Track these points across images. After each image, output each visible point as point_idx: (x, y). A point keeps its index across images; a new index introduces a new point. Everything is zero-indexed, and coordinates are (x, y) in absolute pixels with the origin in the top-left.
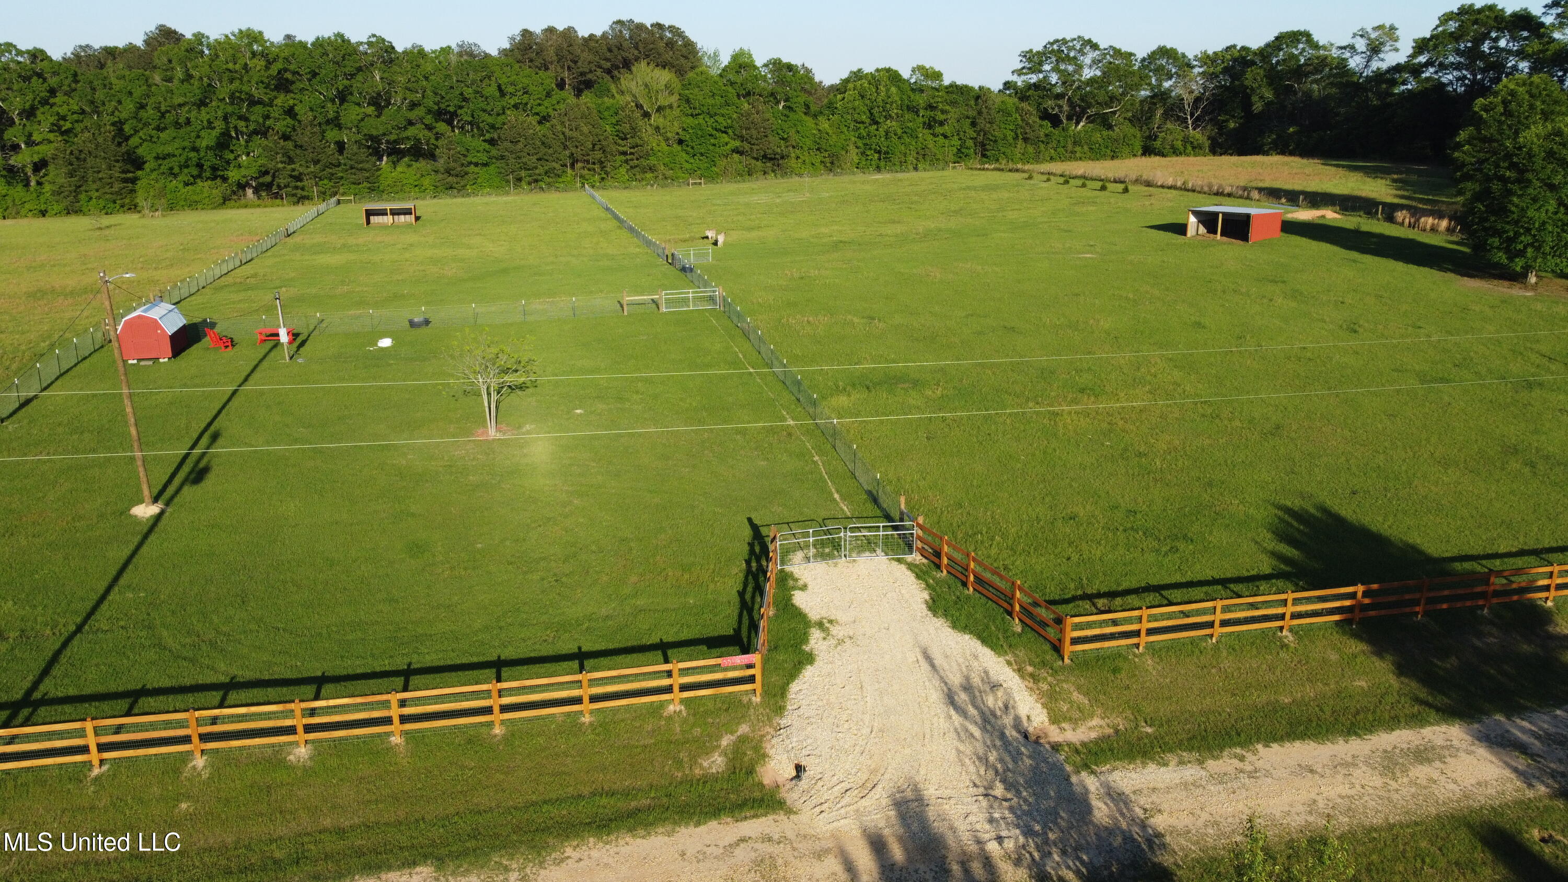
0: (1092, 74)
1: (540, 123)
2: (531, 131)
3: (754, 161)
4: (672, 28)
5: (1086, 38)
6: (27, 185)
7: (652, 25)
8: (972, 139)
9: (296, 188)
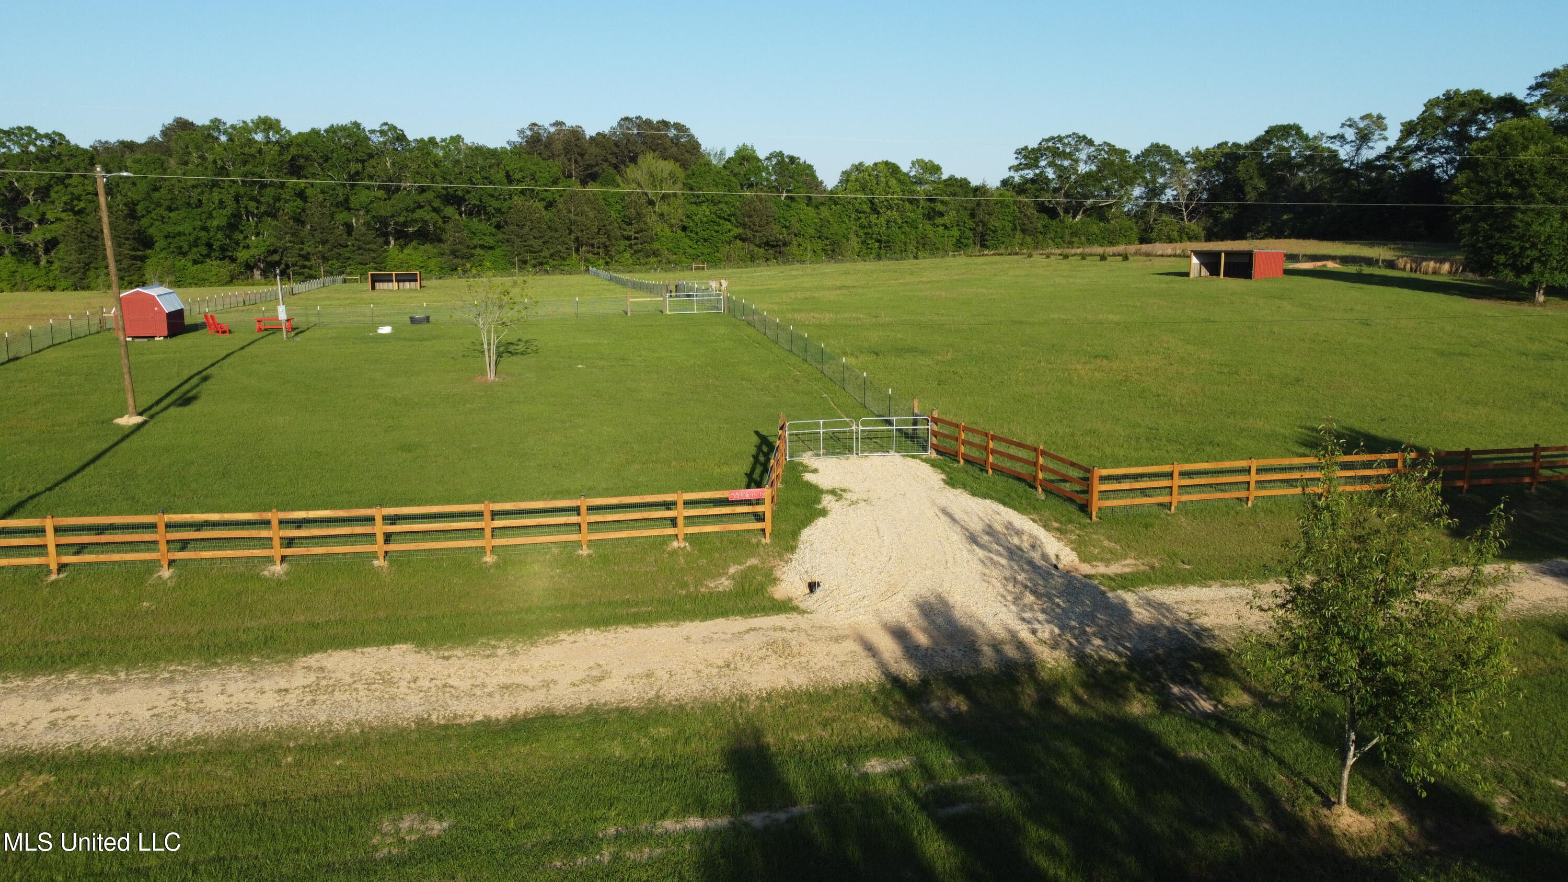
0: (1087, 169)
1: (546, 208)
2: (537, 215)
3: (756, 249)
4: (678, 126)
5: (1081, 134)
6: (37, 263)
7: (658, 122)
8: (971, 229)
9: (304, 267)
